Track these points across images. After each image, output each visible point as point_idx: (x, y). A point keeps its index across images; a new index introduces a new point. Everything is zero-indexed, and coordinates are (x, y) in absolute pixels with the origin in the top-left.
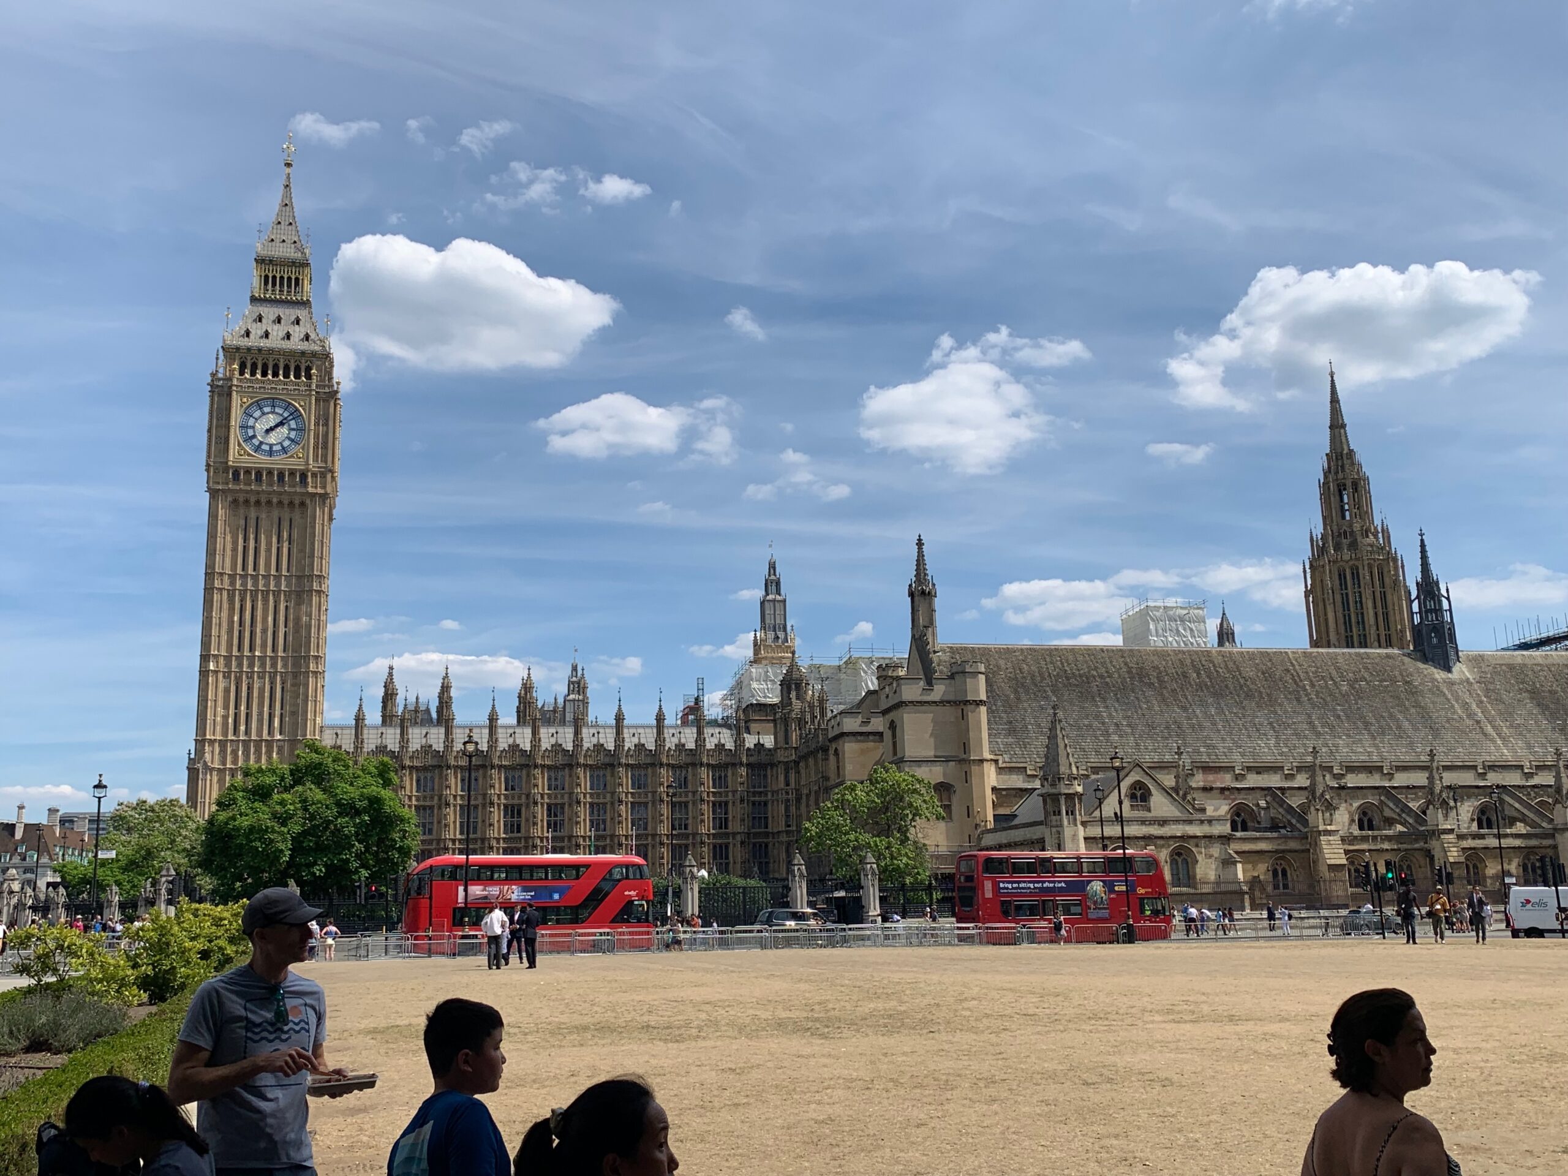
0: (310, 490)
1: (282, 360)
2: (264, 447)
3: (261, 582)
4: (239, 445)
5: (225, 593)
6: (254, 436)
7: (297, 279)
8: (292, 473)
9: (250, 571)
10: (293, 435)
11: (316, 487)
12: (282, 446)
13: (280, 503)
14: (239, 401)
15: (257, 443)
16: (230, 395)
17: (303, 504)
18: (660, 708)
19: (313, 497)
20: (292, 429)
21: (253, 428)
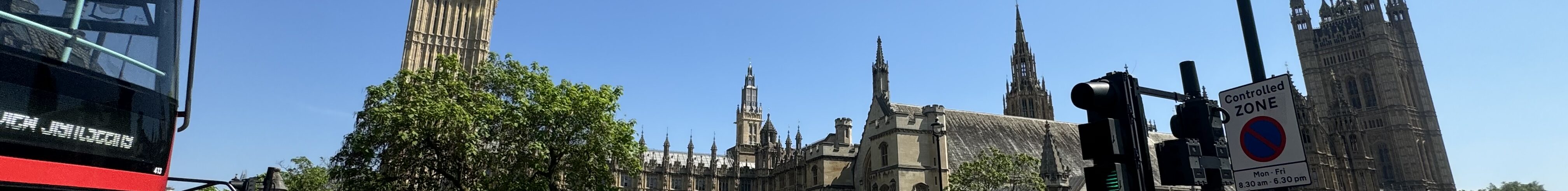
3: (445, 41)
5: (419, 46)
9: (438, 33)
18: (691, 142)
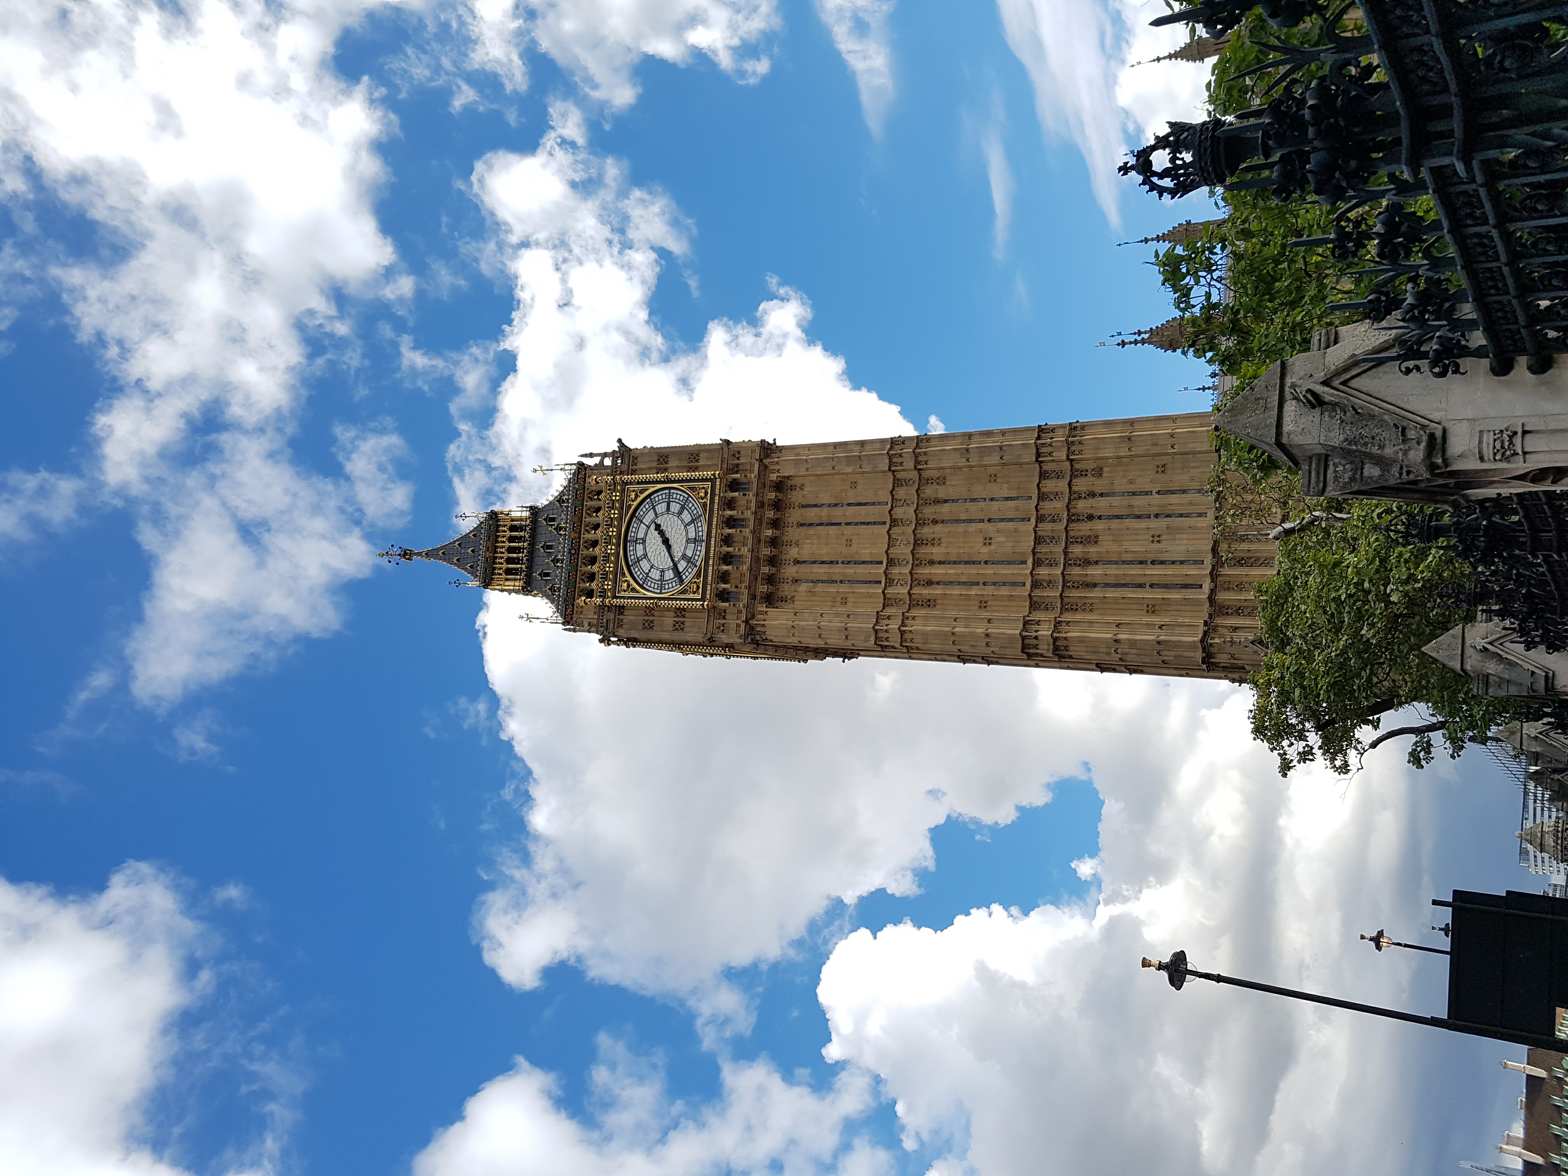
0: (753, 476)
2: (689, 553)
4: (684, 592)
7: (513, 528)
8: (728, 504)
10: (675, 508)
11: (752, 465)
12: (688, 524)
13: (775, 524)
14: (626, 594)
15: (684, 563)
16: (621, 609)
17: (780, 486)
19: (766, 467)
20: (668, 509)
21: (663, 571)
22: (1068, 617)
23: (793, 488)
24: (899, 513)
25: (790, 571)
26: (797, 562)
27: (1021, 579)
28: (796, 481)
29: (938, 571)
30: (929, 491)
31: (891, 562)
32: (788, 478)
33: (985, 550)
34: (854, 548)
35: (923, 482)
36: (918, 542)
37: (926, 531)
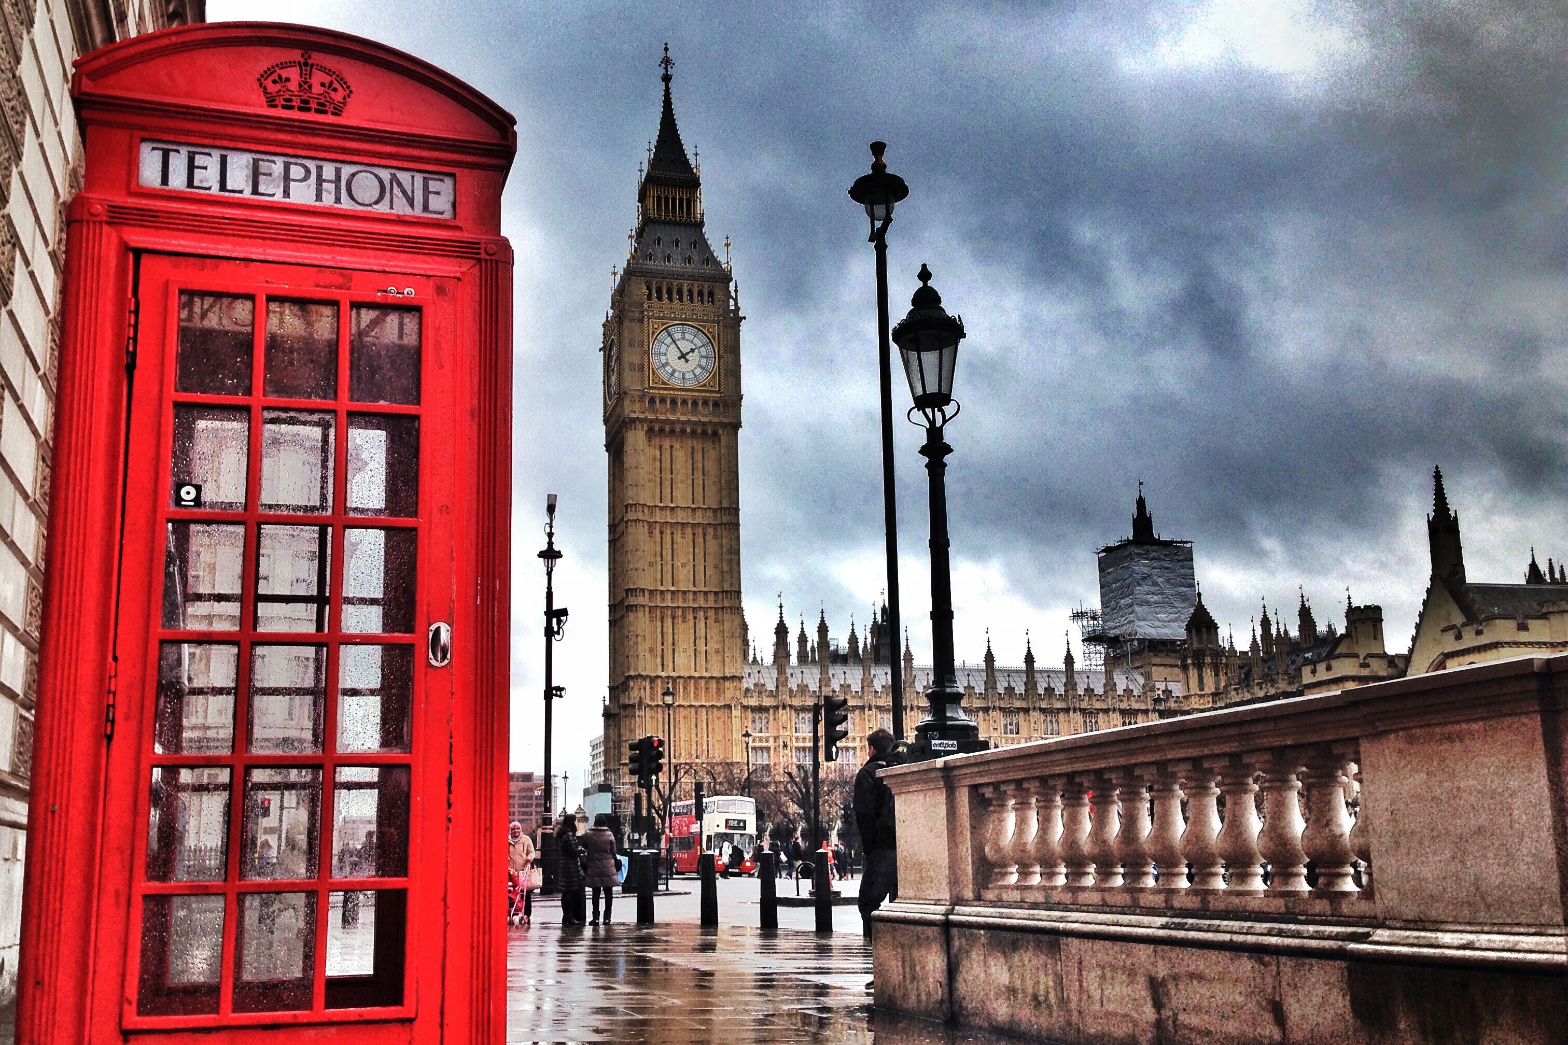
0: (721, 418)
1: (686, 285)
2: (676, 375)
3: (679, 515)
4: (654, 372)
6: (667, 364)
7: (688, 201)
8: (705, 402)
9: (669, 503)
10: (704, 363)
11: (728, 417)
12: (694, 373)
13: (694, 432)
14: (651, 327)
15: (670, 371)
16: (641, 321)
17: (715, 434)
19: (726, 427)
20: (702, 357)
21: (665, 354)
22: (647, 609)
23: (713, 442)
24: (699, 513)
25: (667, 443)
26: (672, 447)
27: (664, 583)
28: (717, 446)
29: (667, 538)
30: (710, 531)
31: (672, 509)
32: (720, 439)
33: (680, 564)
34: (680, 485)
35: (715, 526)
36: (683, 525)
37: (689, 530)
